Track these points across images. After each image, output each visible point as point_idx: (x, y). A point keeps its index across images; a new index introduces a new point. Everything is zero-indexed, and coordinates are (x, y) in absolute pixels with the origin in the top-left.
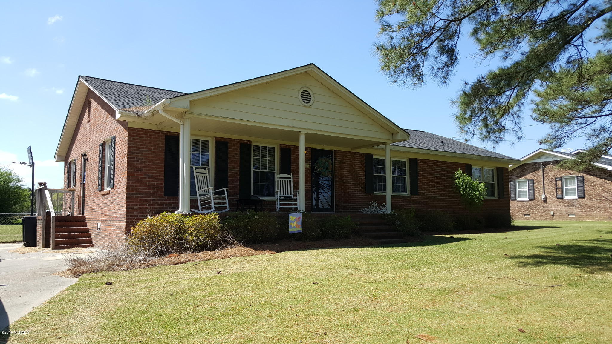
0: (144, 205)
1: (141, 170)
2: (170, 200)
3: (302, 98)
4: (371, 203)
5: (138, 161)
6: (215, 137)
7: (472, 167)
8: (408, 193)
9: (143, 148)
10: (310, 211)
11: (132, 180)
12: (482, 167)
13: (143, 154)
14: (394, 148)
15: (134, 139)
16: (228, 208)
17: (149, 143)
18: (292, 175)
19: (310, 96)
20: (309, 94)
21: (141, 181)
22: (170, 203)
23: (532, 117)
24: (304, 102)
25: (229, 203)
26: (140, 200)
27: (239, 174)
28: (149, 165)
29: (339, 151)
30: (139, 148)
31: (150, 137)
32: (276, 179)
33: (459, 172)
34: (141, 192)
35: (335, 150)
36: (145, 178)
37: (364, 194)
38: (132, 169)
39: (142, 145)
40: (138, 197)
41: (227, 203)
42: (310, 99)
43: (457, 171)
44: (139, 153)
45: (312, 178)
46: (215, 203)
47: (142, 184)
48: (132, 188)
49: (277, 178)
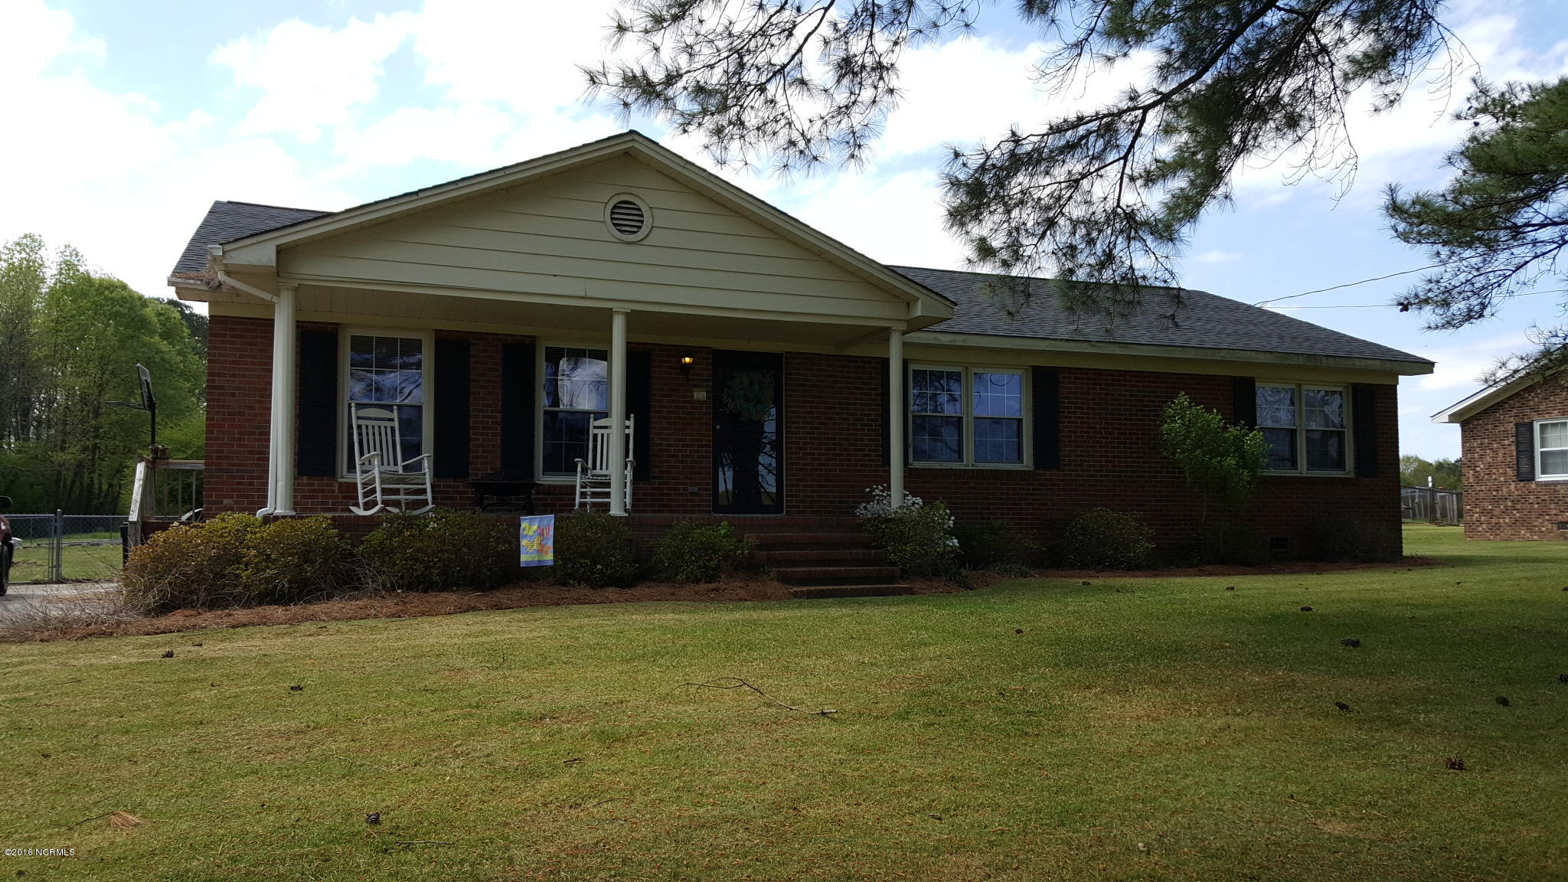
0: (247, 497)
1: (240, 413)
2: (312, 485)
3: (615, 222)
4: (868, 490)
5: (233, 395)
6: (437, 331)
7: (1257, 384)
8: (1027, 463)
9: (245, 363)
10: (709, 512)
11: (217, 439)
12: (1299, 386)
13: (244, 376)
14: (964, 341)
15: (223, 342)
16: (430, 503)
17: (261, 350)
18: (632, 419)
19: (642, 216)
20: (639, 210)
21: (240, 439)
22: (314, 491)
23: (1396, 231)
24: (620, 231)
25: (433, 492)
26: (238, 483)
27: (499, 419)
28: (260, 402)
29: (798, 353)
30: (234, 362)
31: (261, 338)
32: (592, 431)
33: (1183, 399)
34: (241, 465)
35: (787, 353)
36: (251, 433)
37: (876, 466)
38: (217, 413)
39: (242, 356)
40: (234, 477)
41: (429, 490)
42: (642, 222)
43: (1177, 397)
44: (234, 376)
45: (714, 427)
46: (384, 491)
47: (241, 446)
48: (219, 458)
49: (595, 427)
